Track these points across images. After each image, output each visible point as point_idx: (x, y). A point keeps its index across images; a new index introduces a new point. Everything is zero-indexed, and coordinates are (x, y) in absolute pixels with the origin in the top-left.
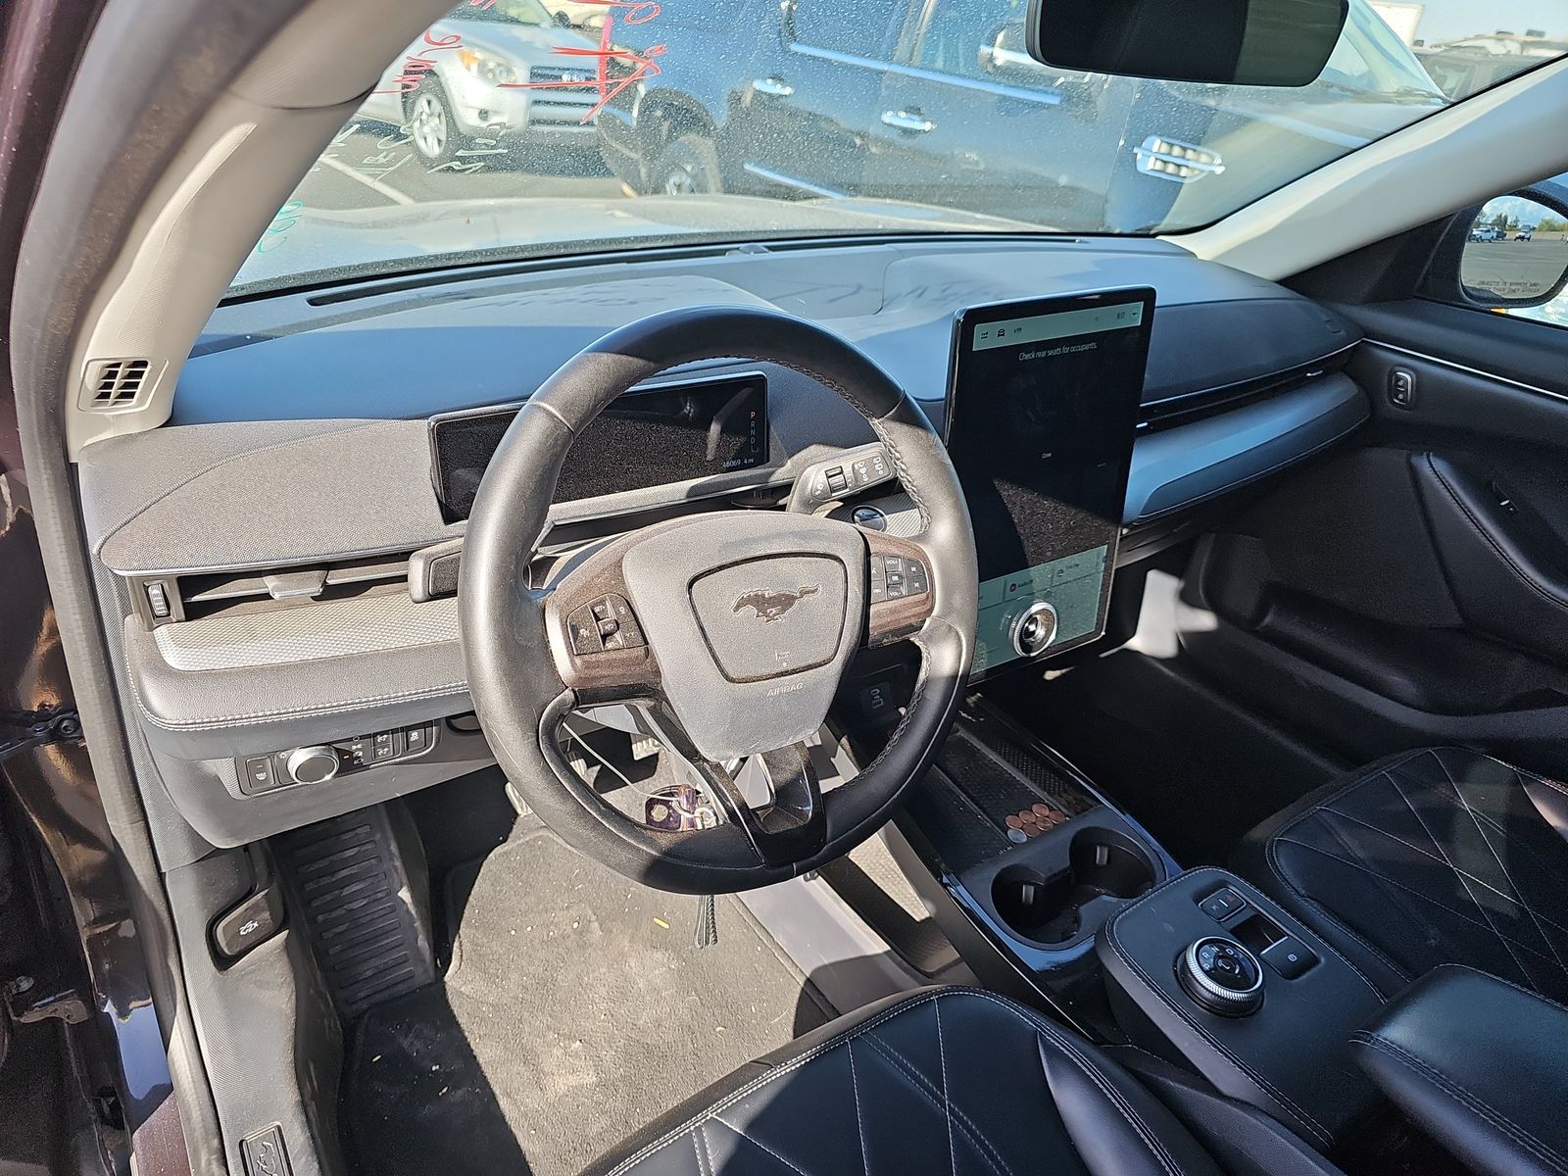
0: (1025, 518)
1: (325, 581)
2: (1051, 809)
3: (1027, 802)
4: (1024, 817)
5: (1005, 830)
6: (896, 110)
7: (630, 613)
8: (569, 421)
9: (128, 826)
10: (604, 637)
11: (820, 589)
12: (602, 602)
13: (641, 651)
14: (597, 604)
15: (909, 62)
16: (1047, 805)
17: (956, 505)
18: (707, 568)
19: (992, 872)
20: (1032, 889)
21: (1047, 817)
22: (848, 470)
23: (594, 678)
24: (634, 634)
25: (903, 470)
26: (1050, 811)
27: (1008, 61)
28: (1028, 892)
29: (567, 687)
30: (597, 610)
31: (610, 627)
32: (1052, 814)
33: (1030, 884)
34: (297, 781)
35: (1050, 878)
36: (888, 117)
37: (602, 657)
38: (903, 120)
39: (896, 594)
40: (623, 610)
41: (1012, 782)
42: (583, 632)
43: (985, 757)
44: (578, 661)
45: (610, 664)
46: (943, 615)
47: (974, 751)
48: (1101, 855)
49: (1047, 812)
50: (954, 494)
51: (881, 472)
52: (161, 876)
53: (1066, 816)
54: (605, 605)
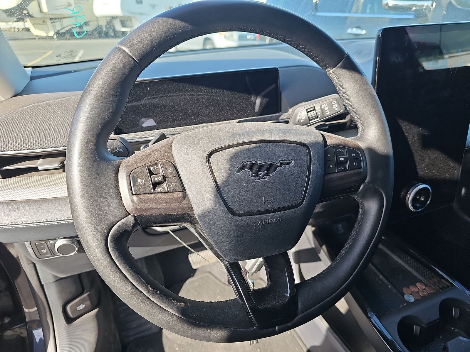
0: (415, 141)
1: (63, 161)
2: (426, 286)
3: (414, 281)
4: (413, 289)
5: (403, 294)
6: (352, 28)
7: (175, 172)
8: (134, 55)
9: (28, 265)
10: (155, 185)
11: (293, 162)
12: (156, 165)
13: (180, 194)
14: (152, 166)
15: (357, 12)
16: (424, 283)
17: (380, 119)
18: (220, 146)
19: (397, 318)
20: (418, 328)
21: (424, 289)
22: (318, 108)
23: (147, 209)
24: (175, 184)
25: (347, 99)
26: (426, 287)
27: (394, 5)
28: (416, 329)
29: (129, 214)
30: (152, 169)
31: (158, 179)
32: (427, 288)
33: (418, 325)
34: (59, 254)
35: (429, 323)
36: (349, 31)
37: (152, 196)
38: (355, 31)
39: (343, 168)
40: (169, 170)
41: (405, 271)
42: (139, 180)
43: (391, 258)
44: (135, 198)
45: (157, 201)
46: (372, 182)
47: (386, 255)
48: (455, 312)
49: (424, 287)
50: (378, 112)
51: (336, 109)
52: (42, 286)
53: (434, 290)
54: (158, 166)
